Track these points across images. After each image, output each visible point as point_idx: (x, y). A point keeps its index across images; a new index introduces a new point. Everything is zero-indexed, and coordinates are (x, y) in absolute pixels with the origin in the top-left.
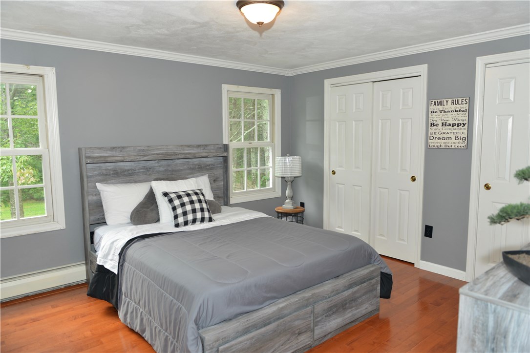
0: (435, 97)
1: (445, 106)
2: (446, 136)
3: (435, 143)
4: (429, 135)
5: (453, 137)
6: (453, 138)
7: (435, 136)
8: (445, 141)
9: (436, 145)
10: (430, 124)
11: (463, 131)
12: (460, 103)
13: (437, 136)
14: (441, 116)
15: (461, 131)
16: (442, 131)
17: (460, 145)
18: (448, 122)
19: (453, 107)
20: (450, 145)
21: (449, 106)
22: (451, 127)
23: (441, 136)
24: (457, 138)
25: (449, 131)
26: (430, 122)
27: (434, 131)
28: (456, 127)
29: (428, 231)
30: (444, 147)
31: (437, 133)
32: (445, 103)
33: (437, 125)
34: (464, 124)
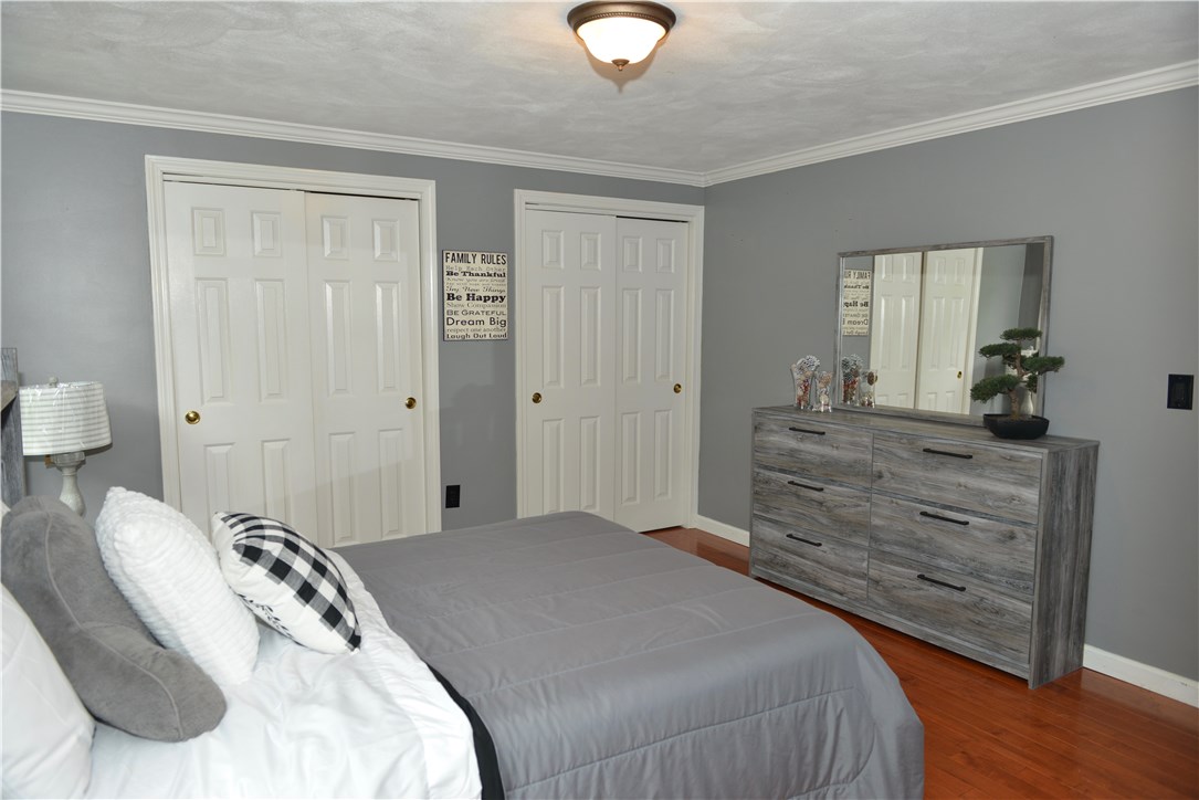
0: (452, 246)
1: (472, 265)
2: (475, 318)
3: (457, 331)
4: (446, 316)
5: (487, 319)
6: (487, 321)
7: (456, 318)
8: (474, 327)
9: (460, 334)
10: (446, 297)
11: (502, 309)
12: (495, 261)
13: (460, 317)
14: (465, 281)
15: (499, 310)
16: (469, 310)
17: (497, 333)
18: (477, 294)
19: (485, 268)
20: (482, 333)
21: (478, 265)
22: (481, 302)
23: (467, 318)
24: (492, 321)
25: (480, 309)
26: (446, 292)
27: (454, 309)
28: (489, 302)
29: (452, 497)
30: (472, 338)
31: (460, 313)
32: (471, 259)
33: (459, 298)
34: (502, 299)
